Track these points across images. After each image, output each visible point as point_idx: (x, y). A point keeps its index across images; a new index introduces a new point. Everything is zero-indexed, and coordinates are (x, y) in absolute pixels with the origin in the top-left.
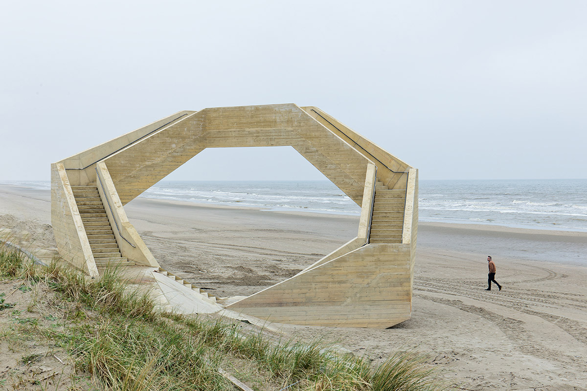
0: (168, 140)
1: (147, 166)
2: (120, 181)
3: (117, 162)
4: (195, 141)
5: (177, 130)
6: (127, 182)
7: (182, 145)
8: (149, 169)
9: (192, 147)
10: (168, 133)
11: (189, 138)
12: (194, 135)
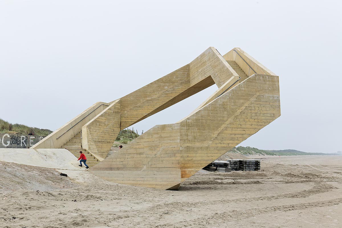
0: (162, 84)
1: (147, 100)
2: (130, 109)
3: (128, 99)
4: (181, 83)
5: (169, 78)
6: (135, 110)
7: (172, 86)
8: (149, 102)
9: (179, 88)
10: (162, 80)
11: (177, 82)
12: (181, 80)
